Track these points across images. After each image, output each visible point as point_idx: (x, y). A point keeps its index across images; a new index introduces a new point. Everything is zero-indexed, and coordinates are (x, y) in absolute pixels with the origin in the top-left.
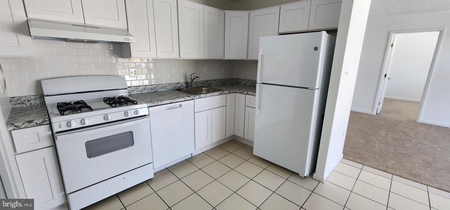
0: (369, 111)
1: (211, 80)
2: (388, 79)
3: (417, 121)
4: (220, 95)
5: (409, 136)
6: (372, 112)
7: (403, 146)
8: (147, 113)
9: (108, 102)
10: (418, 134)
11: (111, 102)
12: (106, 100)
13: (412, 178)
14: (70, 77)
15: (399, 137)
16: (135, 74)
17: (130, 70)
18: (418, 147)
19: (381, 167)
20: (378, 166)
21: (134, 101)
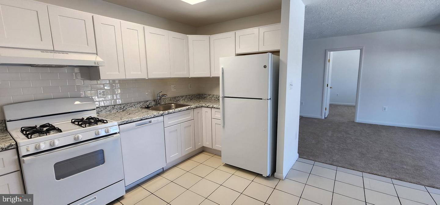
0: (318, 116)
1: (178, 97)
2: (331, 88)
3: (355, 121)
4: (187, 110)
5: (350, 134)
6: (320, 116)
7: (345, 143)
8: (117, 131)
9: (77, 123)
10: (356, 132)
11: (80, 123)
12: (74, 122)
13: (352, 168)
14: (35, 101)
15: (342, 136)
16: (104, 95)
17: (99, 91)
18: (356, 142)
19: (328, 162)
20: (327, 161)
21: (103, 120)
